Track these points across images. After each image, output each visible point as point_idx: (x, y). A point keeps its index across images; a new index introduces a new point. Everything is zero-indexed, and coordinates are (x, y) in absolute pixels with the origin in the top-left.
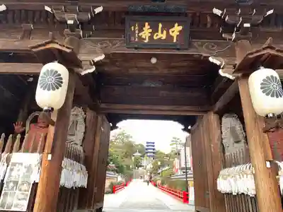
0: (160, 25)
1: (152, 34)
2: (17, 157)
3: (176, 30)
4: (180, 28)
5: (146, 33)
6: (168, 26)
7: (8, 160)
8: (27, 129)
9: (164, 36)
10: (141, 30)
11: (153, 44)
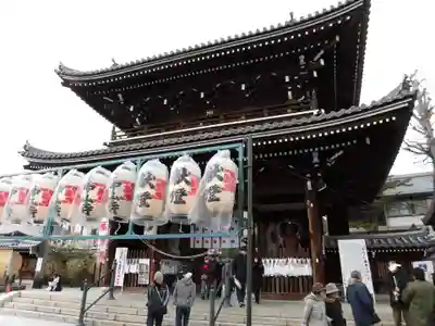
2: (141, 260)
7: (138, 262)
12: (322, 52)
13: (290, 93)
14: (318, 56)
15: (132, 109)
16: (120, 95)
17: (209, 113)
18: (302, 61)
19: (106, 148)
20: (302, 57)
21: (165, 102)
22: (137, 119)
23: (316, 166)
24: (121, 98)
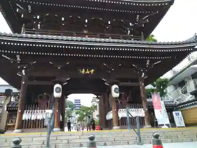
0: (88, 70)
2: (47, 111)
3: (92, 71)
4: (94, 70)
5: (83, 71)
6: (90, 70)
7: (45, 112)
8: (39, 101)
9: (89, 72)
10: (82, 71)
11: (86, 75)
12: (147, 16)
13: (129, 31)
14: (145, 17)
15: (38, 17)
16: (29, 7)
17: (85, 32)
18: (138, 18)
20: (138, 16)
21: (63, 19)
22: (39, 25)
23: (147, 66)
24: (30, 9)
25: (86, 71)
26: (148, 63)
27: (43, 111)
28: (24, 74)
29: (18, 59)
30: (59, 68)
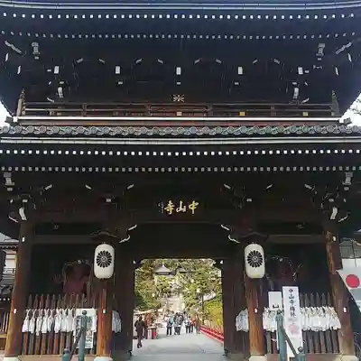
0: (181, 202)
1: (175, 208)
3: (193, 206)
4: (197, 204)
5: (170, 207)
10: (166, 206)
12: (349, 45)
13: (296, 90)
14: (343, 49)
15: (57, 71)
16: (35, 45)
17: (178, 99)
18: (321, 51)
19: (8, 125)
20: (323, 46)
21: (118, 70)
22: (60, 89)
23: (347, 189)
24: (36, 51)
25: (177, 206)
26: (348, 181)
27: (70, 312)
28: (24, 218)
29: (9, 181)
30: (109, 200)
